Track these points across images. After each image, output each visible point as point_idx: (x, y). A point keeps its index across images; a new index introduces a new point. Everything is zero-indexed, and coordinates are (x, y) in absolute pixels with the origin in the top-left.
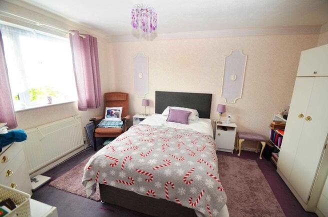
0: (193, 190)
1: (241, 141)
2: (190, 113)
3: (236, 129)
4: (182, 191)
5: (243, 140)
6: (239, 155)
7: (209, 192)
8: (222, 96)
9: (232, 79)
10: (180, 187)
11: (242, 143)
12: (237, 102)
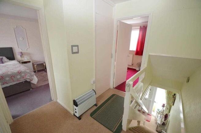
0: (23, 75)
1: (35, 66)
2: (2, 58)
3: (31, 62)
4: (19, 77)
5: (36, 65)
6: (37, 72)
7: (28, 73)
8: (18, 48)
9: (21, 39)
10: (17, 75)
11: (36, 66)
12: (28, 50)
